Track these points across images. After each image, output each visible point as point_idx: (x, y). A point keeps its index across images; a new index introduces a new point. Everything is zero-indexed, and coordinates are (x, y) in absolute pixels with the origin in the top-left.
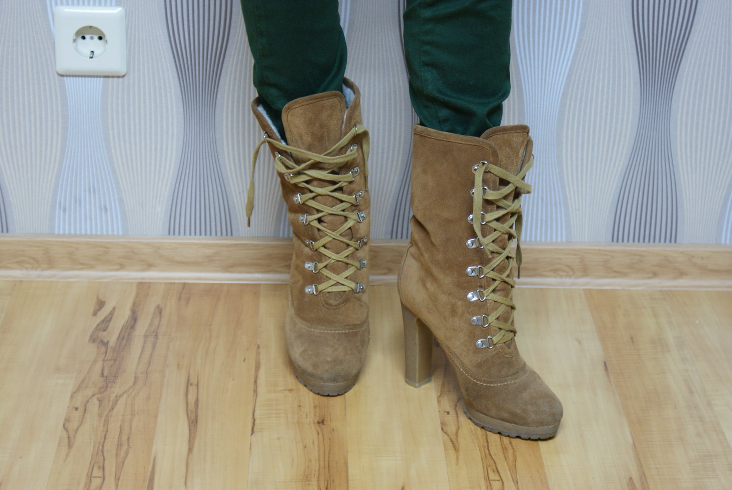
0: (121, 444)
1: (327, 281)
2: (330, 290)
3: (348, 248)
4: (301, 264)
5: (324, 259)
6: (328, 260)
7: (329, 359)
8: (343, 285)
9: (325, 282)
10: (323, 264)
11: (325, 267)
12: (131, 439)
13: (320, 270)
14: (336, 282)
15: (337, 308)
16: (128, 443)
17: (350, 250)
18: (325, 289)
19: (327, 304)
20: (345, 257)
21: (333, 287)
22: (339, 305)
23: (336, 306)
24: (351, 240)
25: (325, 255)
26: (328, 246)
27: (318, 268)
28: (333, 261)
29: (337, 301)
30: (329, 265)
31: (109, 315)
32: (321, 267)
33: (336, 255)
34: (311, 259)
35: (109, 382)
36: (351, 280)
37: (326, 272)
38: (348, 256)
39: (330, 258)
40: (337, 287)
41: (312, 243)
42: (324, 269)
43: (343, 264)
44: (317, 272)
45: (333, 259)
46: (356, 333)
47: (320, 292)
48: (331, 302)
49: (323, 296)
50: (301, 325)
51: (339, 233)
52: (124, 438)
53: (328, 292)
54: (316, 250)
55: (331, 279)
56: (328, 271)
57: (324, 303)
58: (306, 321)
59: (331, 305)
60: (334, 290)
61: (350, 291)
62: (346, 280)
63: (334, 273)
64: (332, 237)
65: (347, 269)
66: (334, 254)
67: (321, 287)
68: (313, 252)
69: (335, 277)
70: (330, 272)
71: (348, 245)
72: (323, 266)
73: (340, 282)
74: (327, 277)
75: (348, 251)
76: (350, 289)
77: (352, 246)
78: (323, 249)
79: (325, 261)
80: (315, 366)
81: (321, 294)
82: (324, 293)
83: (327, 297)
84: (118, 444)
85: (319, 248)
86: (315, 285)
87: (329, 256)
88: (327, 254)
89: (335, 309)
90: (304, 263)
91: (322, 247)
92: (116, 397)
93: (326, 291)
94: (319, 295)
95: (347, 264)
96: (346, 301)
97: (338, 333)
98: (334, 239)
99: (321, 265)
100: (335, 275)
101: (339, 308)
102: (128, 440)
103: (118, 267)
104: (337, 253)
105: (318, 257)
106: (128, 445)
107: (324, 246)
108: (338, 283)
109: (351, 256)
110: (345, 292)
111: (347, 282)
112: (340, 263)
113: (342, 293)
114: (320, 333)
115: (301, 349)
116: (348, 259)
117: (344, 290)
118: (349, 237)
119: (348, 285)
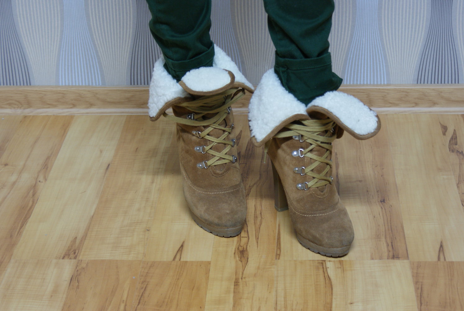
0: (256, 216)
1: (213, 158)
2: (216, 164)
3: (224, 134)
4: (192, 148)
5: (208, 143)
6: (212, 143)
7: (228, 212)
8: (224, 159)
9: (211, 159)
10: (209, 146)
11: (211, 149)
12: (262, 213)
13: (207, 151)
14: (219, 158)
15: (223, 176)
16: (261, 216)
17: (226, 135)
18: (212, 164)
19: (215, 173)
20: (223, 140)
21: (218, 161)
22: (224, 173)
23: (222, 174)
24: (225, 127)
25: (209, 140)
26: (211, 133)
27: (206, 150)
28: (216, 144)
29: (221, 171)
30: (213, 147)
31: (238, 135)
32: (208, 149)
33: (217, 139)
34: (199, 144)
35: (244, 178)
36: (229, 155)
37: (212, 152)
38: (225, 139)
39: (213, 142)
40: (220, 161)
41: (199, 133)
42: (210, 150)
43: (222, 144)
44: (205, 152)
45: (216, 142)
46: (238, 191)
47: (209, 166)
48: (218, 172)
49: (211, 169)
50: (199, 191)
51: (218, 124)
52: (258, 213)
53: (215, 166)
54: (202, 138)
55: (215, 156)
56: (213, 151)
57: (213, 173)
58: (202, 188)
59: (218, 174)
60: (219, 164)
61: (229, 162)
62: (226, 155)
63: (217, 152)
64: (213, 127)
65: (225, 147)
66: (216, 139)
67: (209, 163)
68: (199, 139)
69: (218, 154)
70: (215, 152)
71: (224, 131)
72: (209, 148)
73: (222, 157)
74: (212, 155)
75: (224, 135)
76: (230, 161)
77: (226, 132)
78: (207, 136)
79: (210, 144)
80: (220, 218)
81: (210, 168)
82: (212, 166)
83: (214, 169)
84: (255, 217)
85: (205, 136)
86: (204, 162)
87: (213, 141)
88: (211, 140)
89: (221, 176)
90: (194, 148)
91: (207, 135)
92: (250, 186)
93: (213, 165)
94: (208, 169)
95: (225, 144)
96: (228, 170)
97: (227, 193)
98: (215, 128)
99: (207, 148)
100: (218, 153)
101: (224, 175)
102: (261, 214)
103: (241, 105)
104: (218, 138)
105: (205, 142)
106: (261, 217)
107: (208, 135)
108: (221, 158)
109: (227, 138)
110: (226, 164)
111: (227, 157)
112: (220, 144)
113: (224, 165)
114: (215, 194)
115: (204, 208)
116: (225, 141)
117: (226, 162)
118: (225, 125)
119: (228, 159)
